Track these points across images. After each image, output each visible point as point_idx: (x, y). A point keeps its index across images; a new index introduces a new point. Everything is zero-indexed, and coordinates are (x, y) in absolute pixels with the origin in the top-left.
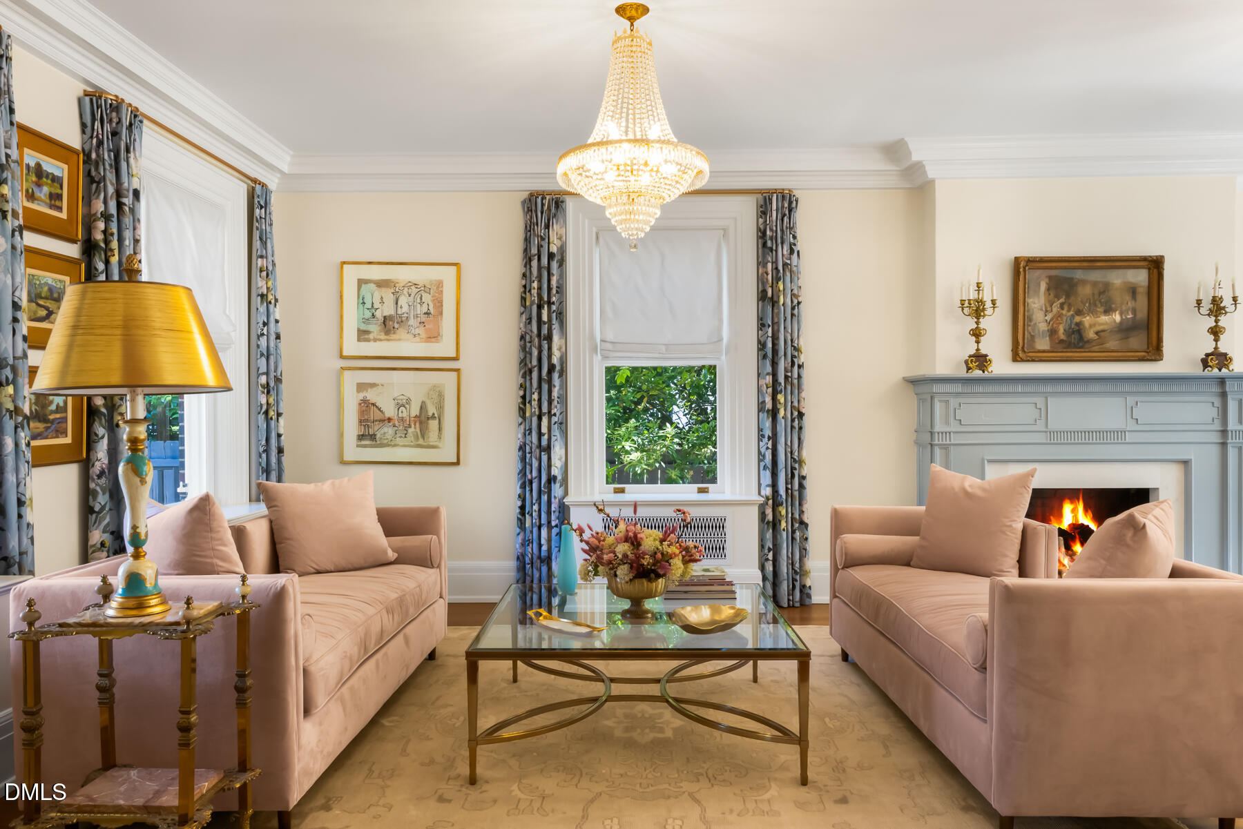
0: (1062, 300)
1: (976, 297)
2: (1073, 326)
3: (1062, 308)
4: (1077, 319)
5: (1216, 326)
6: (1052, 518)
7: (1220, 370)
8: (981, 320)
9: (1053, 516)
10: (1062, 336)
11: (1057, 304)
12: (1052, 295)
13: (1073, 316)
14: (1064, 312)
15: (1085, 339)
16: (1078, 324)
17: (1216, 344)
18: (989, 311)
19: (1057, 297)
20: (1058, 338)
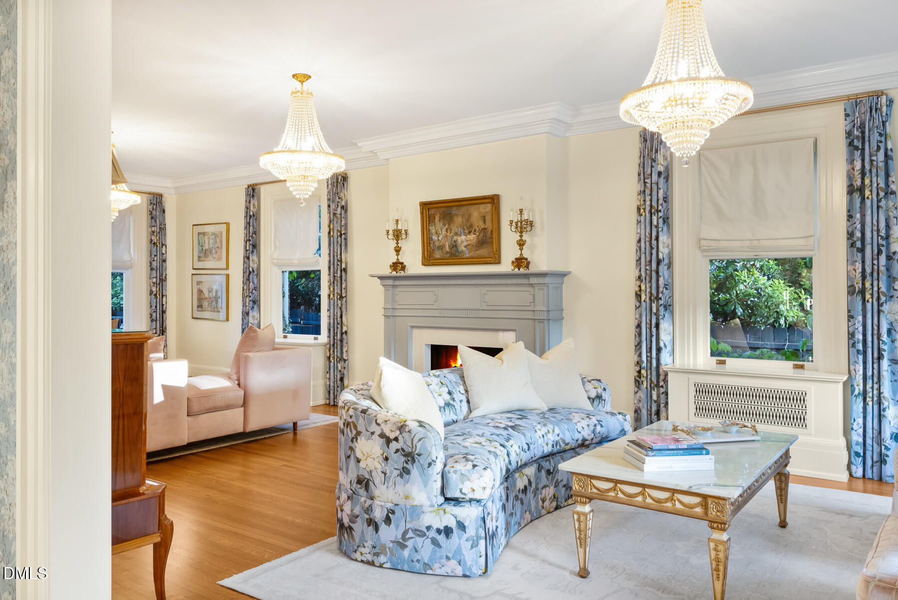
0: (446, 227)
1: (396, 228)
2: (453, 243)
3: (447, 232)
4: (455, 238)
5: (521, 240)
6: (451, 361)
7: (519, 270)
8: (399, 242)
9: (452, 360)
10: (448, 250)
11: (444, 229)
12: (441, 224)
13: (453, 236)
14: (448, 234)
15: (459, 251)
16: (455, 242)
17: (521, 252)
18: (404, 236)
19: (444, 225)
20: (446, 250)
